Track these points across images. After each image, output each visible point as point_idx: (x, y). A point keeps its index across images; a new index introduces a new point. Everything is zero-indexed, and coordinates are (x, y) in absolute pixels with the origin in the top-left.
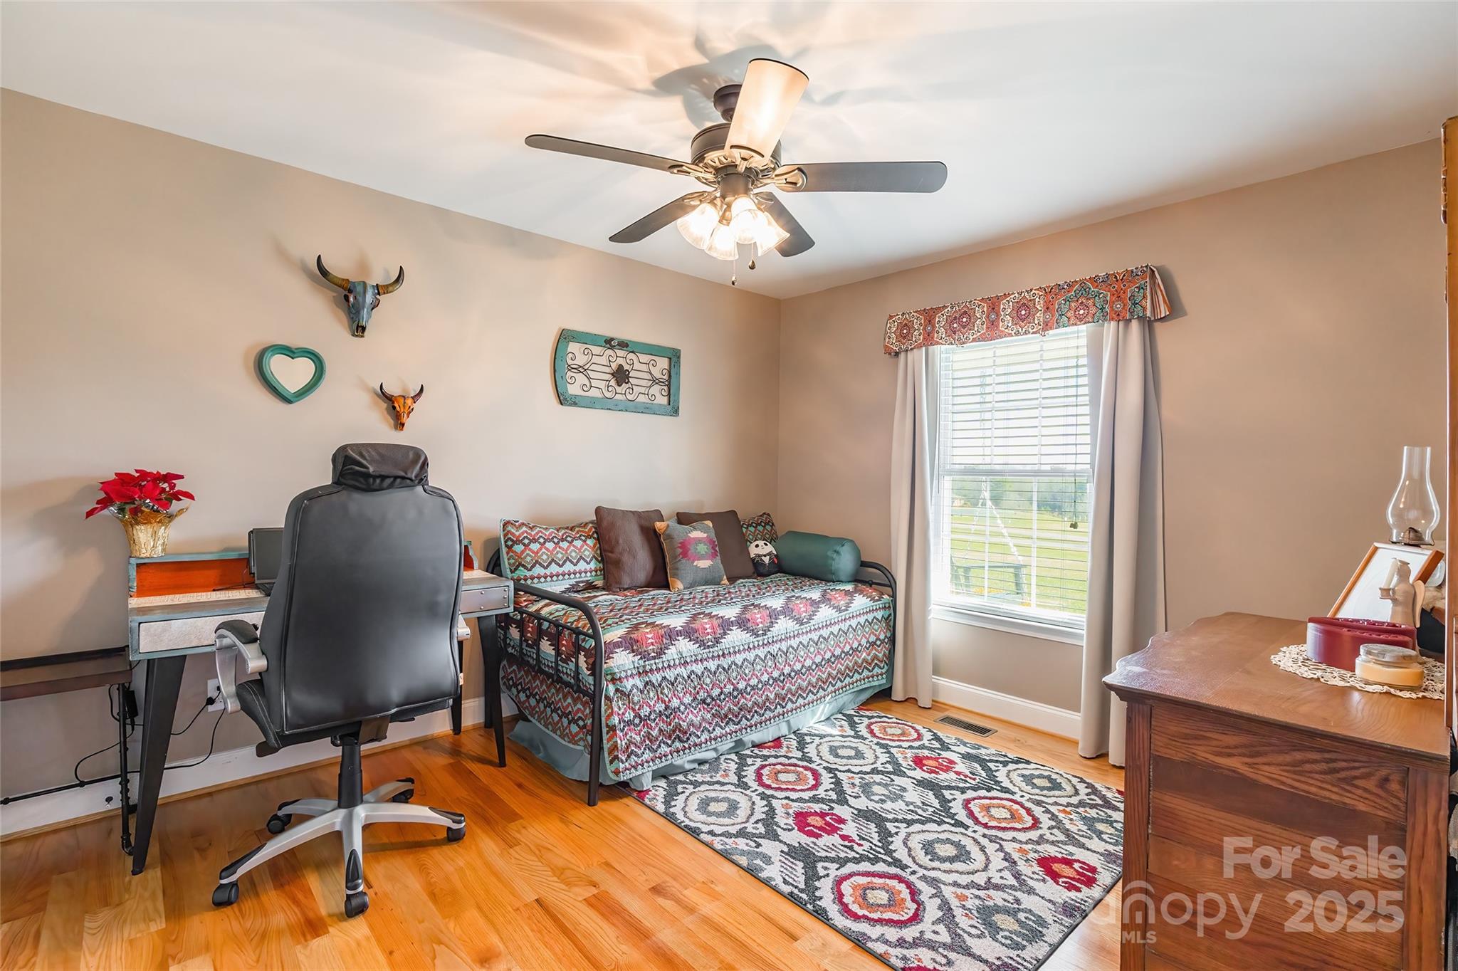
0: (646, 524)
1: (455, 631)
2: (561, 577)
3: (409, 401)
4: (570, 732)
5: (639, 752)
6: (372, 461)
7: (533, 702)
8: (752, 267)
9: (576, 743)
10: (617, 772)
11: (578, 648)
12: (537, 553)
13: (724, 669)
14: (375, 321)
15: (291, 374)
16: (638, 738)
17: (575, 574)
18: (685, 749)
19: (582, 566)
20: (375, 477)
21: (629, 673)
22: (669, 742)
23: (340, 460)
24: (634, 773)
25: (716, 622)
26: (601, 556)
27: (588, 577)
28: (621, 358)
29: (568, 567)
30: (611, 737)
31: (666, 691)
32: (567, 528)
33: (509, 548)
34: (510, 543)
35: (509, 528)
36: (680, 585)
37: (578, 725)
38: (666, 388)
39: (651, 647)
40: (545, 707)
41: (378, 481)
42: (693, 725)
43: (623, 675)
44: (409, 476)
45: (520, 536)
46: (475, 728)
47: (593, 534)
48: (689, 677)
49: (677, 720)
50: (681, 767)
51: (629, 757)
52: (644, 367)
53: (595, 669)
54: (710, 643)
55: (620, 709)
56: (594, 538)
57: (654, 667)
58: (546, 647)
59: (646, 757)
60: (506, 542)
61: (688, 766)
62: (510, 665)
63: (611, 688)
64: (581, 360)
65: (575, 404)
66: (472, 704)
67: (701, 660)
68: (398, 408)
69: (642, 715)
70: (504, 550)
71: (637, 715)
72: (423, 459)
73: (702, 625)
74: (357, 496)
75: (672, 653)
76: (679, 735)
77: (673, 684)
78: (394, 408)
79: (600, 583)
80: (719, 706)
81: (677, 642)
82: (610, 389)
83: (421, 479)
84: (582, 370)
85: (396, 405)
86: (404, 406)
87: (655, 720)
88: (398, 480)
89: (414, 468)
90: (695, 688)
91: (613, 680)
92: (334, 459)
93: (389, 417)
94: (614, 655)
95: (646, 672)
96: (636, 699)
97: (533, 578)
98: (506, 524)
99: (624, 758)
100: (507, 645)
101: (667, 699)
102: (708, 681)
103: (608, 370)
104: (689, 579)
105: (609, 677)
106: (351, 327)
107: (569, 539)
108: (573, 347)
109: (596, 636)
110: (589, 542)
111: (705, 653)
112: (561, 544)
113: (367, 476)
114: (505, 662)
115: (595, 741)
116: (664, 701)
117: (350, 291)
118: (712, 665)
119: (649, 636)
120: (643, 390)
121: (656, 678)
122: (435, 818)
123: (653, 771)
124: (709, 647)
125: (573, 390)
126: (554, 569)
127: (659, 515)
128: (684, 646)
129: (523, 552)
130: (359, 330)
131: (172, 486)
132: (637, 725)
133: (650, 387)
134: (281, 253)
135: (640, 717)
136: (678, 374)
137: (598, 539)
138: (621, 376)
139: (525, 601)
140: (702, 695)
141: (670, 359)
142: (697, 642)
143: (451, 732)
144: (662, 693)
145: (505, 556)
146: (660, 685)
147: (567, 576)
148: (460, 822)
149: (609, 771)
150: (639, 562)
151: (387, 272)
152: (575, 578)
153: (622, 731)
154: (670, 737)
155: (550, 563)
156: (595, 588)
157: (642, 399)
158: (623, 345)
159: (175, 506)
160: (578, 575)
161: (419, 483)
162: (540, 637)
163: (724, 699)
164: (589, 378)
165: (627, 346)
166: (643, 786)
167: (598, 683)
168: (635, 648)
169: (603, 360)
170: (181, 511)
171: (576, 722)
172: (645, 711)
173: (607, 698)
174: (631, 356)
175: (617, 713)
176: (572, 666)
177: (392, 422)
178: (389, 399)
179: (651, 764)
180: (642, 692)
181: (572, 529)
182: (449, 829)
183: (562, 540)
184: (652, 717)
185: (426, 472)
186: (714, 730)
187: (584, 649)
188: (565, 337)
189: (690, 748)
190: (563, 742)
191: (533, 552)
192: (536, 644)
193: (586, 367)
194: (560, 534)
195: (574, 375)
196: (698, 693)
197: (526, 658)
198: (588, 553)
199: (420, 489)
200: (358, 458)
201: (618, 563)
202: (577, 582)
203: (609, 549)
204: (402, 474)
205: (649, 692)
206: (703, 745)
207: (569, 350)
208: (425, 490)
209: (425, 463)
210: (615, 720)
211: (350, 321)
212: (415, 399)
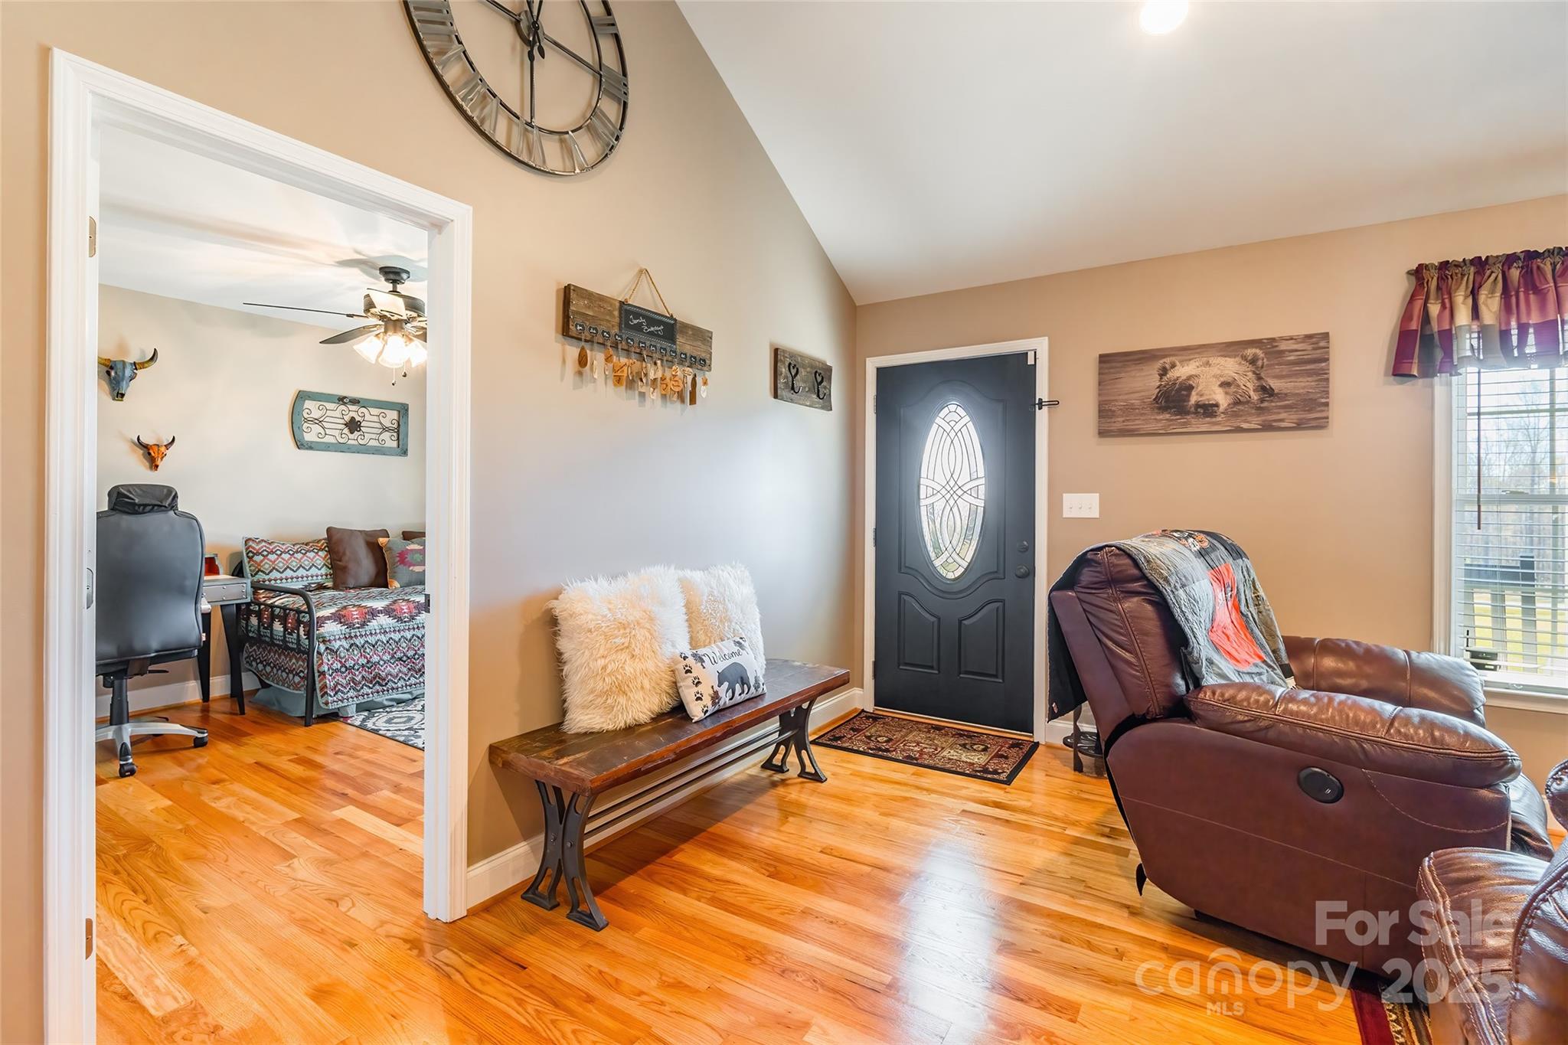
0: (370, 539)
1: (198, 605)
2: (295, 580)
3: (163, 449)
4: (294, 682)
5: (345, 691)
6: (138, 496)
7: (268, 669)
8: (405, 376)
9: (299, 689)
10: (327, 703)
11: (299, 622)
12: (275, 561)
13: (418, 637)
14: (132, 389)
16: (344, 682)
17: (307, 577)
18: (384, 691)
19: (314, 571)
20: (140, 505)
21: (337, 637)
22: (371, 686)
23: (115, 495)
24: (340, 704)
25: (412, 605)
26: (331, 564)
27: (320, 580)
28: (353, 412)
29: (301, 572)
30: (322, 679)
31: (368, 650)
32: (303, 544)
33: (251, 558)
34: (250, 555)
35: (251, 543)
36: (397, 584)
37: (300, 676)
38: (395, 434)
39: (356, 620)
40: (277, 671)
41: (142, 508)
42: (391, 675)
43: (332, 638)
44: (164, 504)
45: (260, 549)
46: (223, 698)
47: (325, 547)
48: (388, 642)
49: (377, 671)
50: (381, 703)
51: (336, 693)
52: (375, 419)
53: (309, 634)
54: (406, 619)
55: (329, 661)
56: (326, 551)
57: (358, 634)
58: (278, 627)
59: (351, 694)
60: (247, 554)
61: (386, 703)
62: (251, 646)
63: (322, 647)
64: (316, 414)
65: (311, 448)
66: (220, 680)
67: (399, 631)
68: (153, 454)
69: (348, 666)
70: (246, 560)
71: (343, 665)
72: (173, 494)
73: (400, 607)
74: (126, 517)
75: (374, 624)
76: (379, 681)
77: (374, 646)
78: (149, 454)
79: (330, 584)
80: (413, 663)
81: (377, 618)
82: (343, 436)
83: (173, 506)
84: (318, 421)
85: (151, 451)
86: (158, 454)
87: (358, 669)
88: (156, 508)
89: (168, 499)
90: (393, 650)
91: (324, 642)
92: (110, 494)
93: (145, 461)
94: (325, 625)
95: (351, 637)
96: (342, 655)
97: (270, 580)
98: (247, 541)
99: (332, 694)
100: (248, 631)
101: (368, 656)
102: (404, 645)
103: (342, 421)
104: (406, 579)
105: (321, 640)
106: (111, 394)
107: (303, 552)
108: (308, 404)
109: (310, 612)
110: (320, 553)
111: (402, 626)
112: (296, 555)
113: (135, 504)
114: (247, 645)
115: (309, 683)
116: (366, 657)
117: (112, 368)
118: (408, 635)
119: (355, 613)
120: (374, 436)
121: (360, 641)
122: (188, 732)
123: (357, 704)
124: (405, 622)
125: (309, 437)
126: (289, 573)
127: (385, 533)
128: (384, 620)
129: (262, 561)
130: (119, 395)
132: (343, 673)
133: (381, 433)
135: (346, 667)
136: (406, 423)
137: (329, 552)
138: (353, 426)
139: (264, 597)
140: (399, 655)
141: (399, 412)
142: (395, 618)
143: (201, 701)
144: (364, 652)
145: (247, 568)
146: (363, 646)
147: (300, 579)
148: (204, 733)
149: (320, 703)
150: (365, 566)
151: (143, 352)
152: (308, 580)
153: (331, 675)
154: (371, 682)
155: (286, 569)
156: (326, 588)
157: (373, 443)
158: (355, 401)
160: (310, 578)
161: (171, 509)
162: (273, 620)
163: (418, 658)
164: (324, 428)
165: (359, 402)
166: (348, 714)
167: (311, 643)
168: (342, 620)
169: (338, 414)
171: (297, 674)
172: (350, 663)
173: (319, 653)
174: (363, 410)
175: (327, 663)
176: (295, 636)
177: (147, 464)
179: (355, 699)
180: (348, 650)
181: (307, 544)
182: (196, 738)
183: (297, 552)
184: (356, 667)
185: (176, 502)
186: (409, 679)
187: (303, 622)
188: (302, 396)
189: (388, 691)
190: (289, 690)
191: (271, 561)
192: (270, 626)
193: (321, 420)
194: (296, 548)
195: (309, 425)
196: (395, 653)
197: (264, 638)
198: (319, 562)
199: (172, 513)
200: (128, 494)
201: (344, 569)
202: (310, 584)
203: (337, 558)
204: (160, 503)
205: (353, 651)
206: (400, 689)
207: (306, 406)
208: (175, 513)
209: (176, 496)
210: (326, 668)
211: (113, 389)
212: (167, 446)
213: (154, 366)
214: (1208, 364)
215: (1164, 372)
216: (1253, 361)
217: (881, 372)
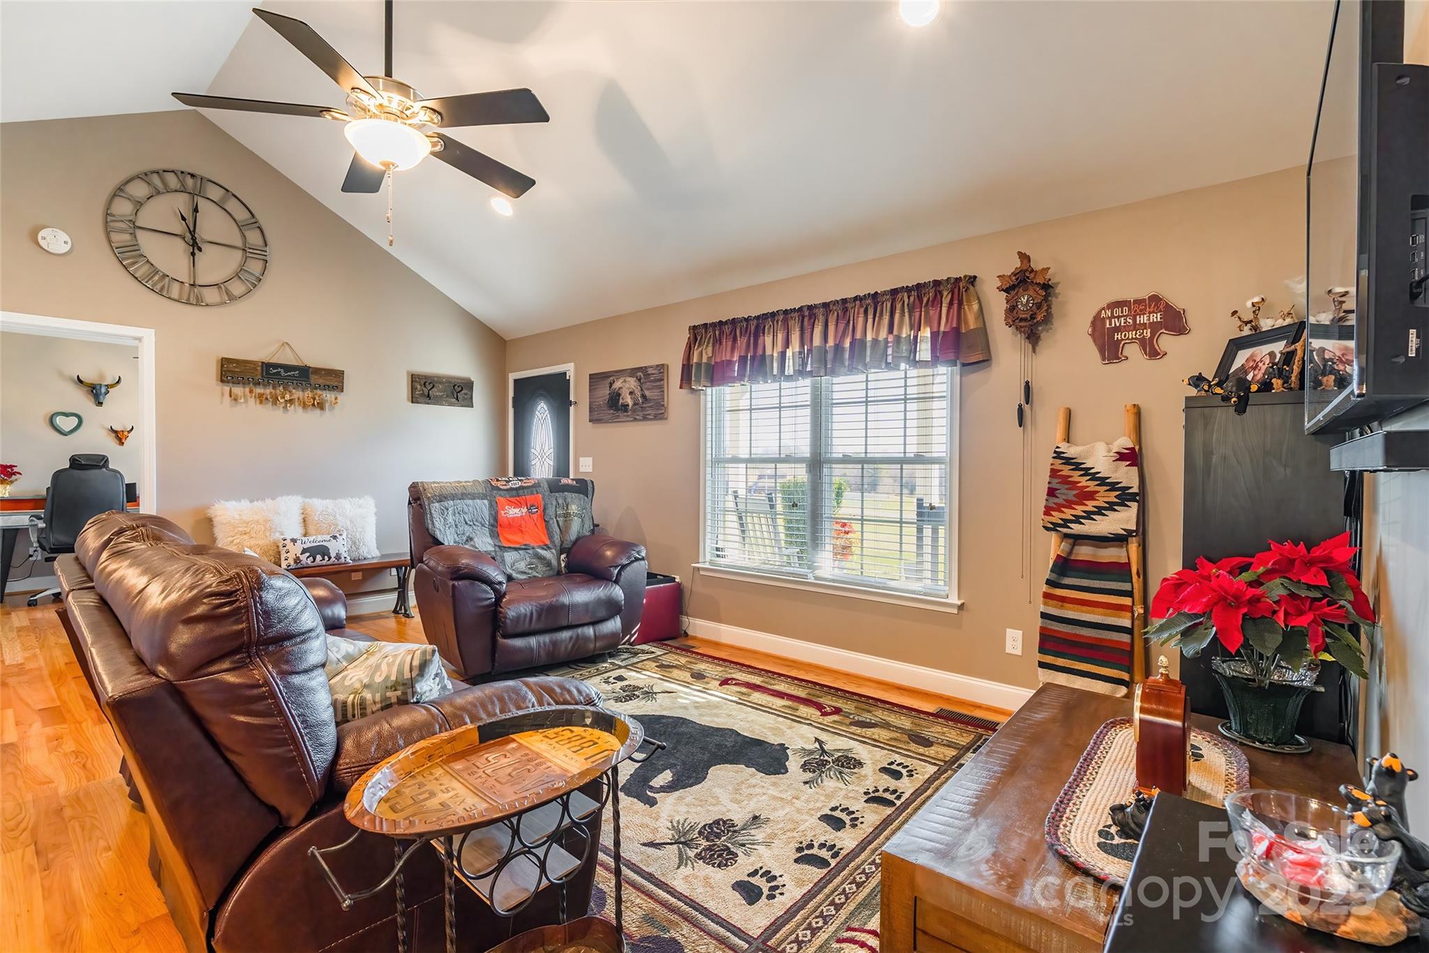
3: (126, 433)
6: (85, 460)
14: (107, 401)
15: (66, 423)
41: (89, 466)
44: (99, 465)
74: (76, 472)
85: (119, 435)
86: (123, 436)
88: (96, 465)
89: (102, 462)
92: (72, 459)
106: (95, 403)
113: (84, 464)
117: (94, 388)
130: (100, 404)
131: (12, 470)
134: (61, 374)
159: (14, 477)
161: (105, 466)
170: (16, 480)
178: (116, 432)
199: (105, 469)
200: (79, 459)
208: (107, 470)
211: (96, 400)
212: (129, 432)
213: (119, 387)
214: (625, 381)
215: (611, 385)
216: (639, 380)
217: (516, 381)
